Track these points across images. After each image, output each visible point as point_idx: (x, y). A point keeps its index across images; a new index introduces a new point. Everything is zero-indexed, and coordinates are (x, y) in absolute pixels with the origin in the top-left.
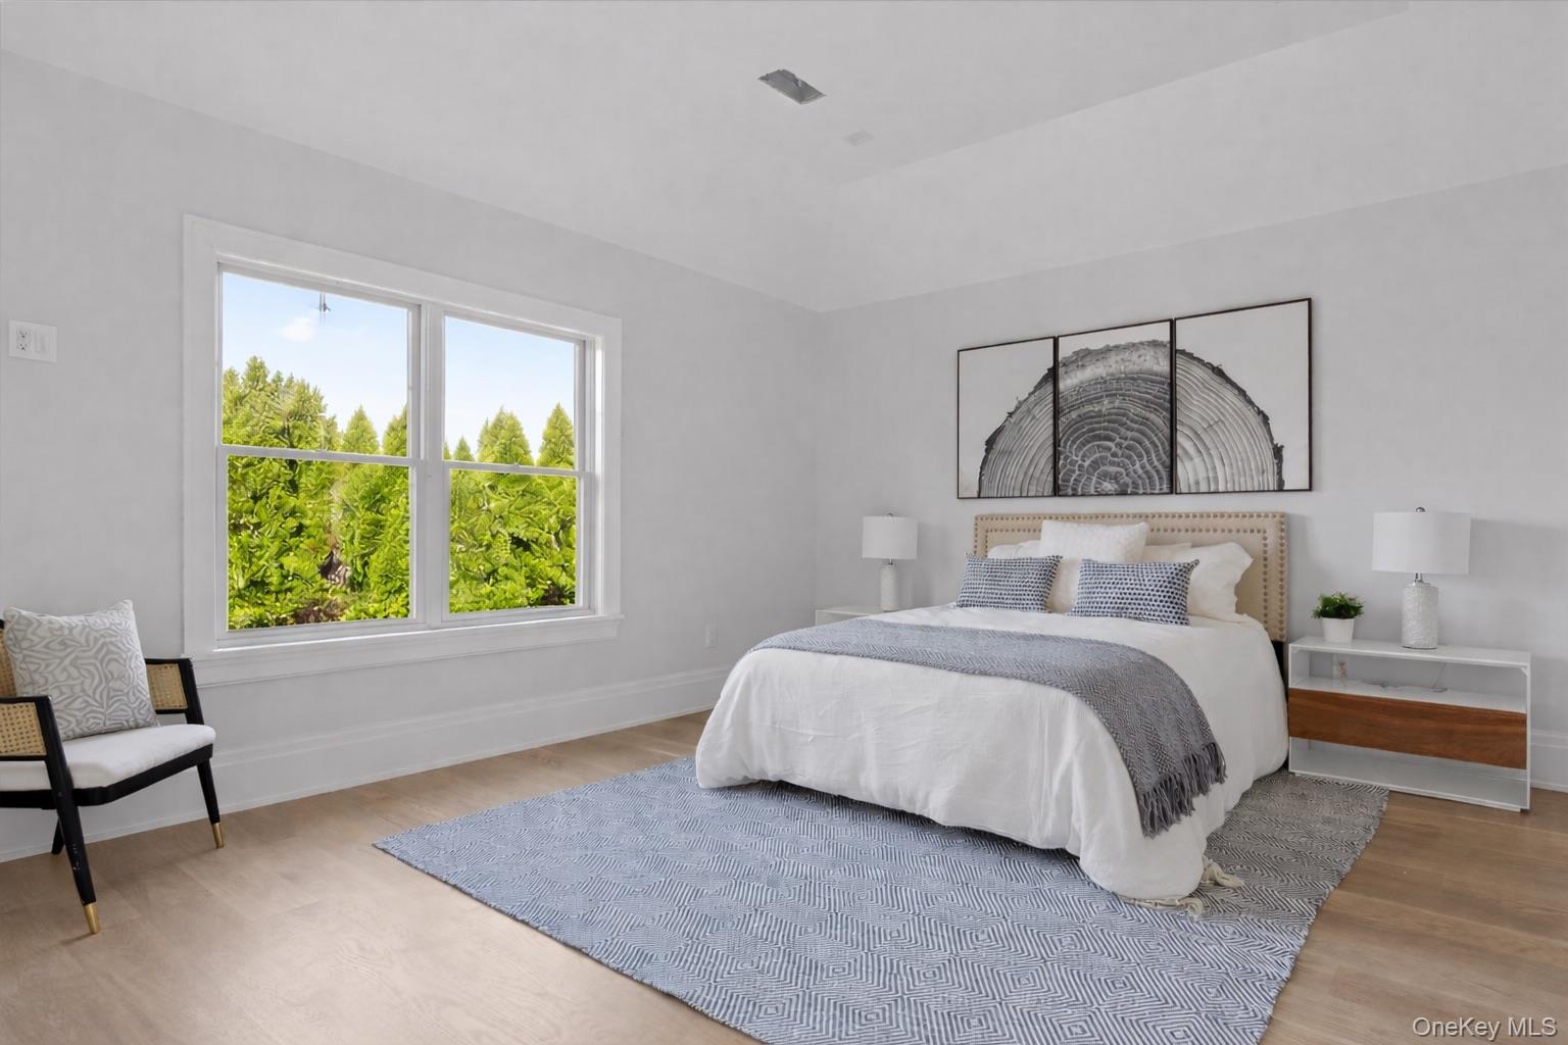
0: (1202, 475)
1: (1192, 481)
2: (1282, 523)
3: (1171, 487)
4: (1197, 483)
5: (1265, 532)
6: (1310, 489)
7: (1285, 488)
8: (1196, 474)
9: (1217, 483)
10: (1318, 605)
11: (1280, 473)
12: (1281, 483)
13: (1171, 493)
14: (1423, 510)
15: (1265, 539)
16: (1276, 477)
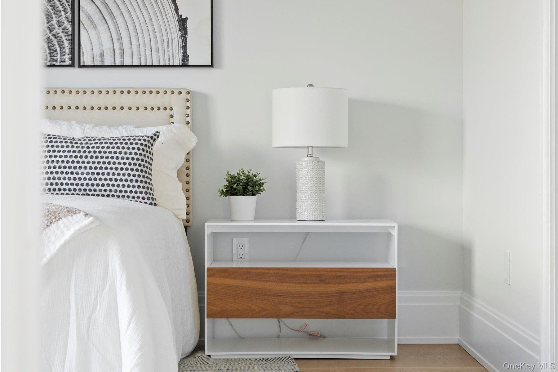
0: (107, 46)
1: (97, 52)
2: (188, 100)
3: (72, 59)
4: (102, 55)
5: (171, 109)
6: (212, 66)
7: (190, 63)
8: (101, 44)
9: (123, 55)
10: (223, 183)
11: (184, 47)
12: (185, 57)
13: (72, 65)
14: (311, 85)
15: (172, 116)
16: (181, 51)
